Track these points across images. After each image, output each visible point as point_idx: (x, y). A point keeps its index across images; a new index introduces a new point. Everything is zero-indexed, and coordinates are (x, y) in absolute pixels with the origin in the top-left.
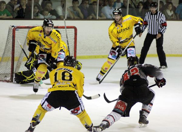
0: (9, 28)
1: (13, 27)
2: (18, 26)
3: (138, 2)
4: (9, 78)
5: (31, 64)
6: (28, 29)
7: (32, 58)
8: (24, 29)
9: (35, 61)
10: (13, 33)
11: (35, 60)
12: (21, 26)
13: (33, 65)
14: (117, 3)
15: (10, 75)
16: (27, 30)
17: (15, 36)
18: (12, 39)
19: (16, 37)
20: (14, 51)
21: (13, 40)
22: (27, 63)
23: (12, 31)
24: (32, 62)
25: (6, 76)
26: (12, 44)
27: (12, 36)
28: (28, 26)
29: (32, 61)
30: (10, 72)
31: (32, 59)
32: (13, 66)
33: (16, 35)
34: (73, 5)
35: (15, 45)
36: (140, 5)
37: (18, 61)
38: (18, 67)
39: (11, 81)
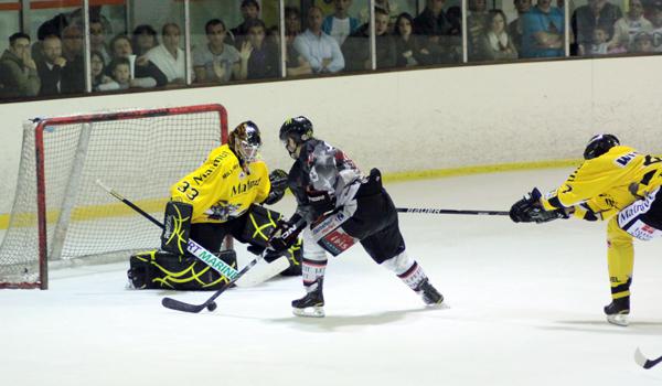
0: (24, 126)
1: (36, 124)
3: (397, 14)
4: (33, 277)
5: (176, 237)
7: (173, 219)
8: (68, 126)
9: (183, 223)
10: (36, 141)
11: (181, 220)
13: (183, 237)
14: (336, 21)
15: (37, 267)
16: (78, 127)
17: (42, 149)
18: (34, 158)
20: (44, 192)
21: (38, 161)
23: (33, 133)
24: (176, 231)
25: (26, 271)
26: (35, 173)
27: (34, 148)
28: (79, 114)
29: (176, 226)
30: (37, 258)
31: (173, 223)
32: (45, 239)
34: (209, 38)
36: (403, 25)
37: (58, 222)
38: (60, 240)
39: (42, 284)
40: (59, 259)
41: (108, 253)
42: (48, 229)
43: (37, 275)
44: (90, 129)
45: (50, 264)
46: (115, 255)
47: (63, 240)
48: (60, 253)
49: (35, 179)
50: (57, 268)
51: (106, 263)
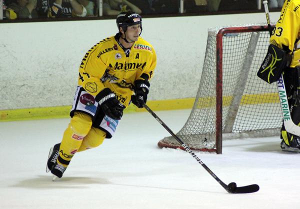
0: (209, 32)
1: (218, 31)
2: (229, 27)
4: (211, 144)
5: (269, 70)
6: (249, 33)
7: (272, 57)
10: (217, 44)
11: (276, 60)
12: (236, 26)
13: (273, 71)
17: (222, 50)
18: (215, 57)
19: (224, 52)
22: (261, 69)
23: (215, 38)
25: (206, 140)
27: (215, 49)
28: (250, 25)
29: (272, 62)
30: (215, 130)
31: (271, 59)
33: (224, 48)
35: (224, 70)
37: (231, 105)
38: (232, 118)
39: (218, 150)
40: (231, 132)
41: (268, 129)
42: (223, 109)
43: (214, 143)
44: (258, 37)
45: (224, 135)
46: (273, 131)
47: (234, 118)
48: (232, 128)
49: (215, 72)
50: (229, 139)
51: (265, 136)
